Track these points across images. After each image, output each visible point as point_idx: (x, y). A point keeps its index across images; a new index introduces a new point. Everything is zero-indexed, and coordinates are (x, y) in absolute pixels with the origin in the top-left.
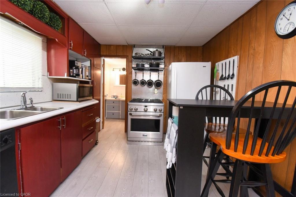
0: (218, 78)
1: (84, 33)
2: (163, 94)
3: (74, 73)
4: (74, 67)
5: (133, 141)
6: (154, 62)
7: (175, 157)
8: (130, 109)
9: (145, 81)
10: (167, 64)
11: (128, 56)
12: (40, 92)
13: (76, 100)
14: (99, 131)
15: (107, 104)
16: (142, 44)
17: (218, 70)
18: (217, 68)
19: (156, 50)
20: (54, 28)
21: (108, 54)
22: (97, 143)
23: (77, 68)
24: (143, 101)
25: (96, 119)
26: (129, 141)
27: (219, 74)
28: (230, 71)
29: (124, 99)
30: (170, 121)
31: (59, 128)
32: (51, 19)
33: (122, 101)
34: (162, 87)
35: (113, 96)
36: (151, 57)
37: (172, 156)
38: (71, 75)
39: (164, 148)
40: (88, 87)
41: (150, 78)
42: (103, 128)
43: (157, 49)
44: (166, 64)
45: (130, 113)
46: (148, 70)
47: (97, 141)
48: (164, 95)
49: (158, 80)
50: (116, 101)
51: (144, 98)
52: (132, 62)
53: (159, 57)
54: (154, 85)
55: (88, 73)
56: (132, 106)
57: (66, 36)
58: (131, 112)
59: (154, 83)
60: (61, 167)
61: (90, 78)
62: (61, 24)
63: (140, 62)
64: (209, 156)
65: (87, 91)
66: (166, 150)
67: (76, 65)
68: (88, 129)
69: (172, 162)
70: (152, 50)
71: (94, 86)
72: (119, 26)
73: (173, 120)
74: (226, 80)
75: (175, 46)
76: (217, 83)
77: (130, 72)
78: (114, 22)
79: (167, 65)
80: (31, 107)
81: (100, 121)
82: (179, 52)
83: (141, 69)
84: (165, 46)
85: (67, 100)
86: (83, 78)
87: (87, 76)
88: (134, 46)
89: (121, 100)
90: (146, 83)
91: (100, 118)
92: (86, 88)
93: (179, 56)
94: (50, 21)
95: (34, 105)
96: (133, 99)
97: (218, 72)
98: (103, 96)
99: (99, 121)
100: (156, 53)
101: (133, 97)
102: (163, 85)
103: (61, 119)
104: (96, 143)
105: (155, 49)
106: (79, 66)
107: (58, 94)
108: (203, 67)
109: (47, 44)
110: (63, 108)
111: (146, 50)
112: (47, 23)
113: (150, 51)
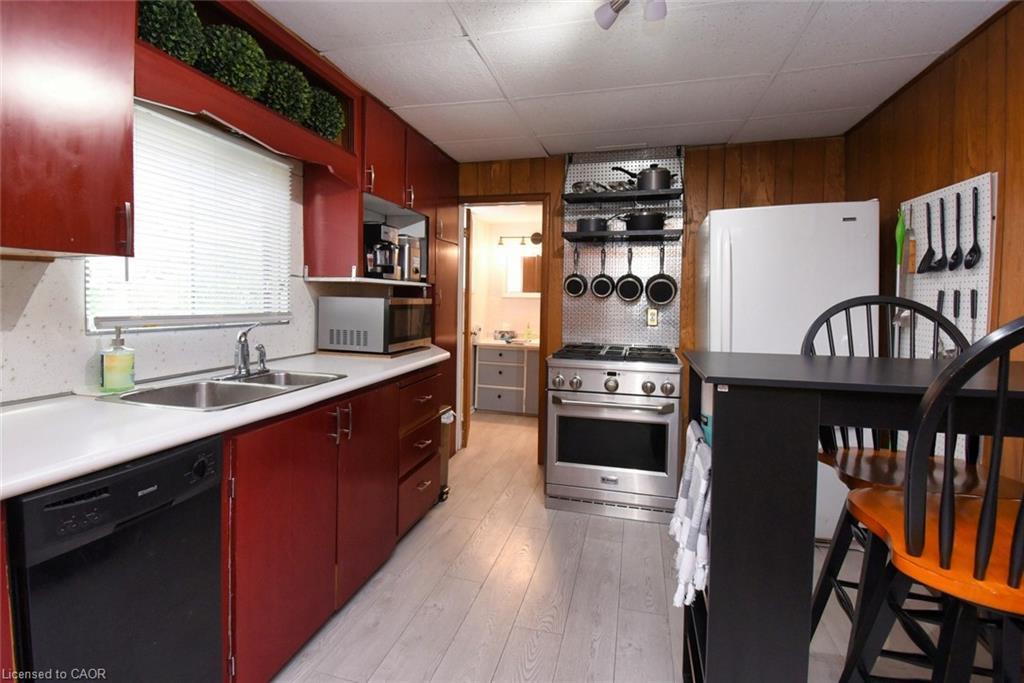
0: (913, 265)
1: (407, 135)
2: (682, 327)
3: (379, 262)
4: (378, 246)
5: (566, 499)
6: (643, 209)
7: (704, 567)
8: (554, 382)
9: (610, 279)
10: (695, 212)
11: (549, 194)
12: (284, 326)
13: (382, 351)
14: (453, 453)
15: (477, 363)
16: (598, 149)
17: (912, 230)
18: (908, 223)
19: (651, 166)
20: (324, 134)
21: (481, 193)
22: (445, 496)
23: (387, 247)
24: (603, 352)
25: (444, 413)
26: (551, 497)
27: (914, 246)
28: (962, 234)
29: (536, 342)
30: (692, 432)
31: (335, 439)
32: (317, 108)
33: (531, 351)
34: (678, 299)
35: (500, 332)
36: (629, 194)
37: (695, 562)
38: (370, 268)
39: (671, 533)
40: (417, 306)
41: (630, 269)
42: (464, 445)
43: (656, 162)
44: (689, 212)
45: (554, 397)
46: (622, 240)
47: (445, 486)
48: (684, 331)
49: (661, 276)
50: (508, 352)
51: (609, 343)
52: (562, 215)
53: (662, 192)
54: (644, 294)
55: (419, 259)
56: (564, 370)
57: (357, 153)
58: (557, 394)
59: (645, 285)
60: (336, 562)
61: (424, 276)
62: (342, 120)
63: (590, 213)
64: (858, 581)
65: (414, 320)
66: (677, 539)
67: (382, 238)
68: (416, 445)
69: (694, 585)
70: (635, 166)
71: (437, 303)
72: (516, 101)
73: (703, 429)
74: (947, 273)
75: (725, 144)
76: (908, 283)
77: (556, 249)
78: (499, 90)
79: (695, 218)
80: (260, 372)
81: (455, 421)
82: (745, 167)
83: (595, 238)
84: (686, 147)
85: (357, 349)
86: (402, 278)
87: (417, 271)
88: (570, 158)
89: (527, 347)
90: (614, 287)
91: (455, 411)
92: (414, 311)
93: (746, 180)
94: (312, 113)
95: (269, 366)
96: (567, 346)
97: (912, 238)
98: (467, 333)
99: (452, 419)
100: (651, 177)
101: (569, 338)
102: (679, 292)
103: (341, 412)
104: (442, 494)
105: (646, 164)
106: (390, 240)
107: (332, 331)
108: (844, 219)
109: (304, 182)
110: (345, 376)
111: (614, 169)
112: (304, 123)
113: (627, 172)
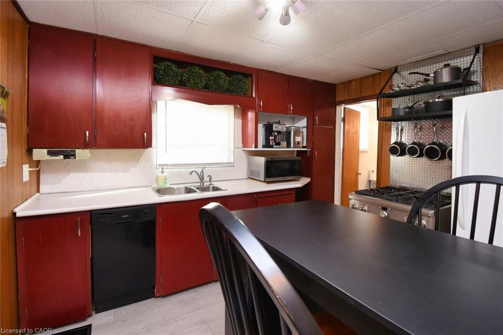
12: (231, 167)
19: (444, 66)
20: (237, 92)
21: (346, 99)
32: (233, 83)
43: (446, 63)
52: (391, 105)
56: (357, 202)
61: (305, 145)
70: (429, 69)
71: (314, 158)
77: (387, 127)
80: (208, 185)
84: (484, 45)
86: (289, 147)
87: (298, 143)
88: (396, 70)
94: (231, 86)
95: (213, 183)
107: (251, 170)
110: (227, 190)
111: (410, 74)
112: (226, 91)
113: (422, 74)
